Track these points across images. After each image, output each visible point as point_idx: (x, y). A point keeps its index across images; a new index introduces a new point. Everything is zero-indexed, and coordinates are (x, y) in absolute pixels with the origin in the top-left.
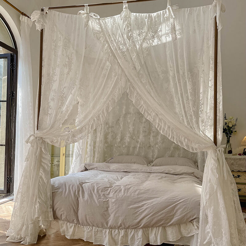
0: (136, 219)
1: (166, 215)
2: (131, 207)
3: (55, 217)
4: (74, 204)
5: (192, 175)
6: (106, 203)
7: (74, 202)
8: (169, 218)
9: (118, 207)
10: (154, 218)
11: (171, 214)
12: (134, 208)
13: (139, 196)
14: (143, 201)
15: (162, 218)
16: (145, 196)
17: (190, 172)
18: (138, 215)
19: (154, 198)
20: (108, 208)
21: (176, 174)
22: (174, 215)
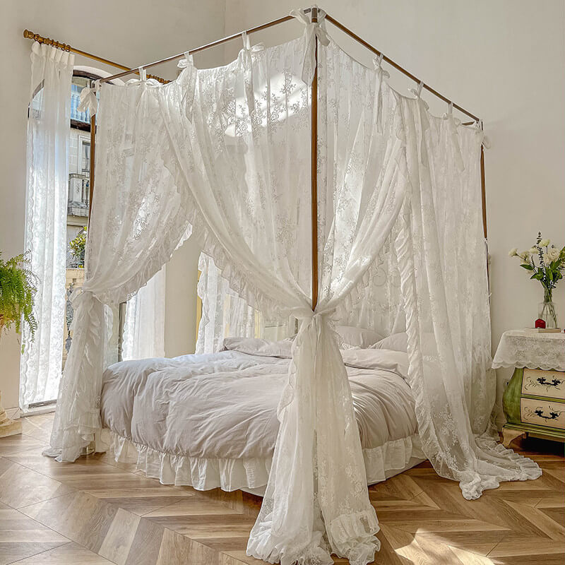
0: (196, 440)
1: (234, 437)
2: (192, 417)
3: (104, 425)
4: (126, 405)
5: (393, 370)
6: (164, 407)
7: (126, 402)
8: (239, 444)
9: (176, 416)
10: (218, 441)
11: (242, 436)
12: (196, 420)
13: (211, 399)
14: (211, 408)
15: (228, 443)
16: (217, 400)
17: (388, 363)
18: (198, 433)
19: (228, 404)
20: (165, 416)
21: (361, 366)
22: (247, 438)
